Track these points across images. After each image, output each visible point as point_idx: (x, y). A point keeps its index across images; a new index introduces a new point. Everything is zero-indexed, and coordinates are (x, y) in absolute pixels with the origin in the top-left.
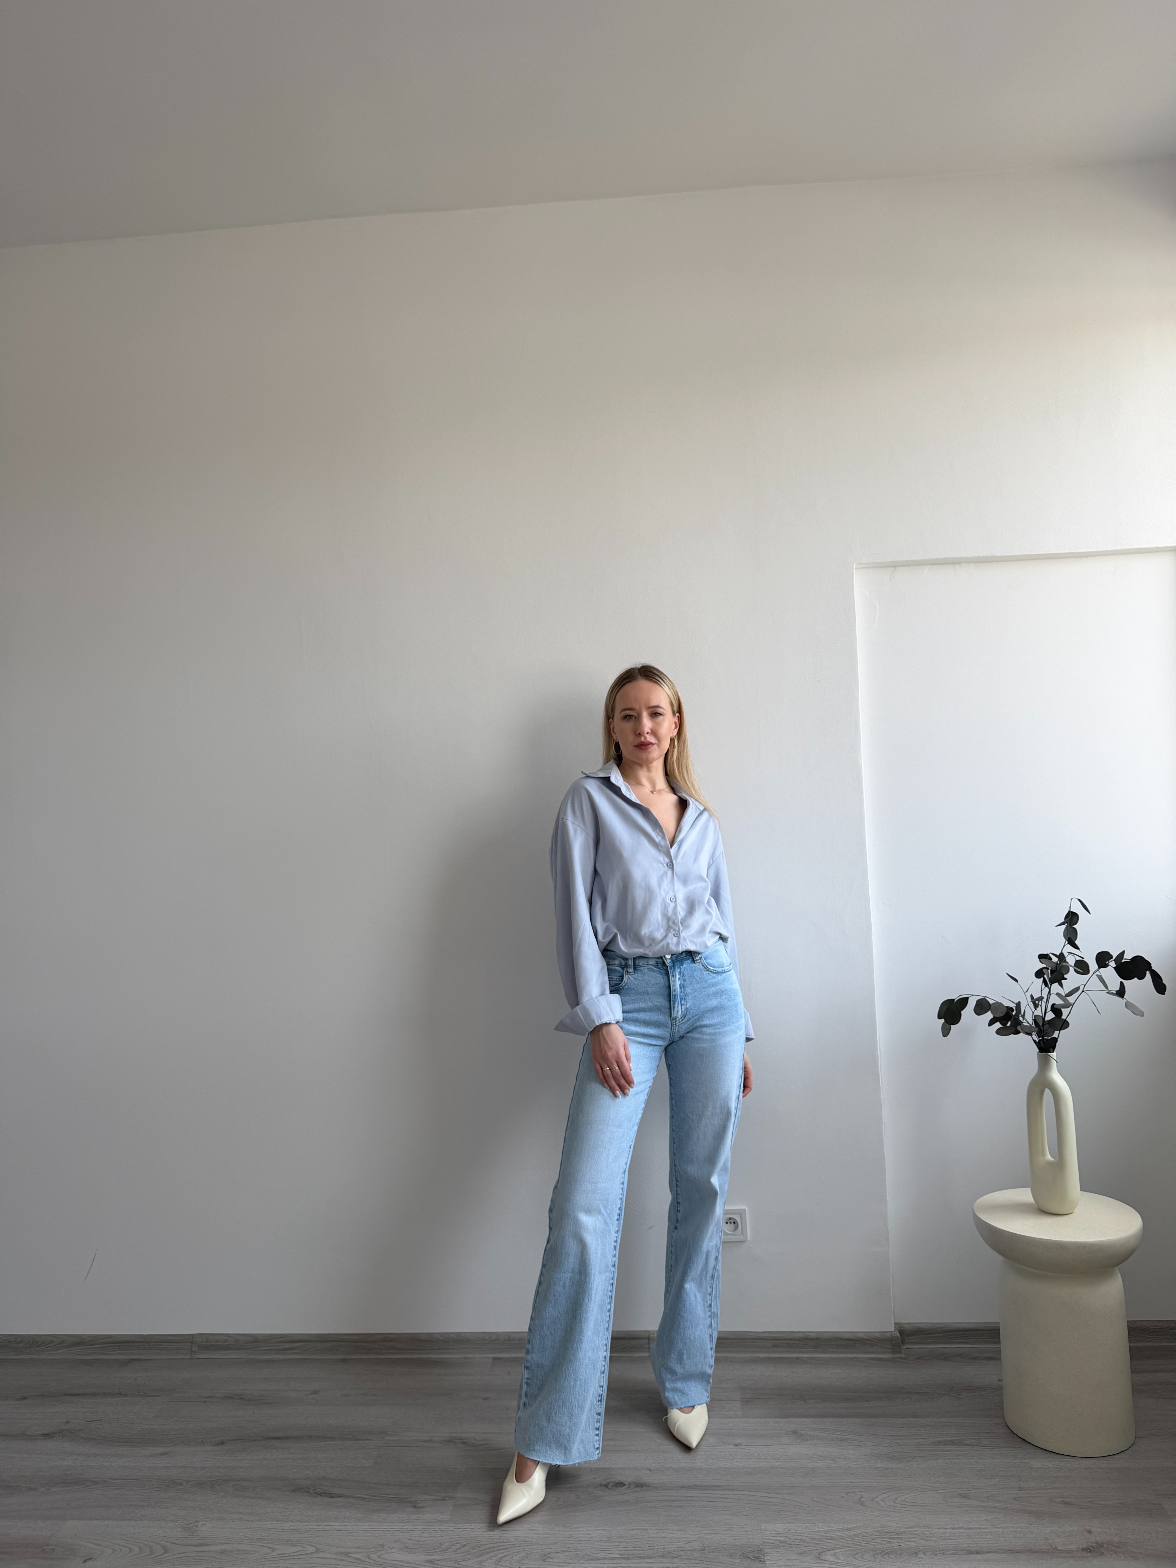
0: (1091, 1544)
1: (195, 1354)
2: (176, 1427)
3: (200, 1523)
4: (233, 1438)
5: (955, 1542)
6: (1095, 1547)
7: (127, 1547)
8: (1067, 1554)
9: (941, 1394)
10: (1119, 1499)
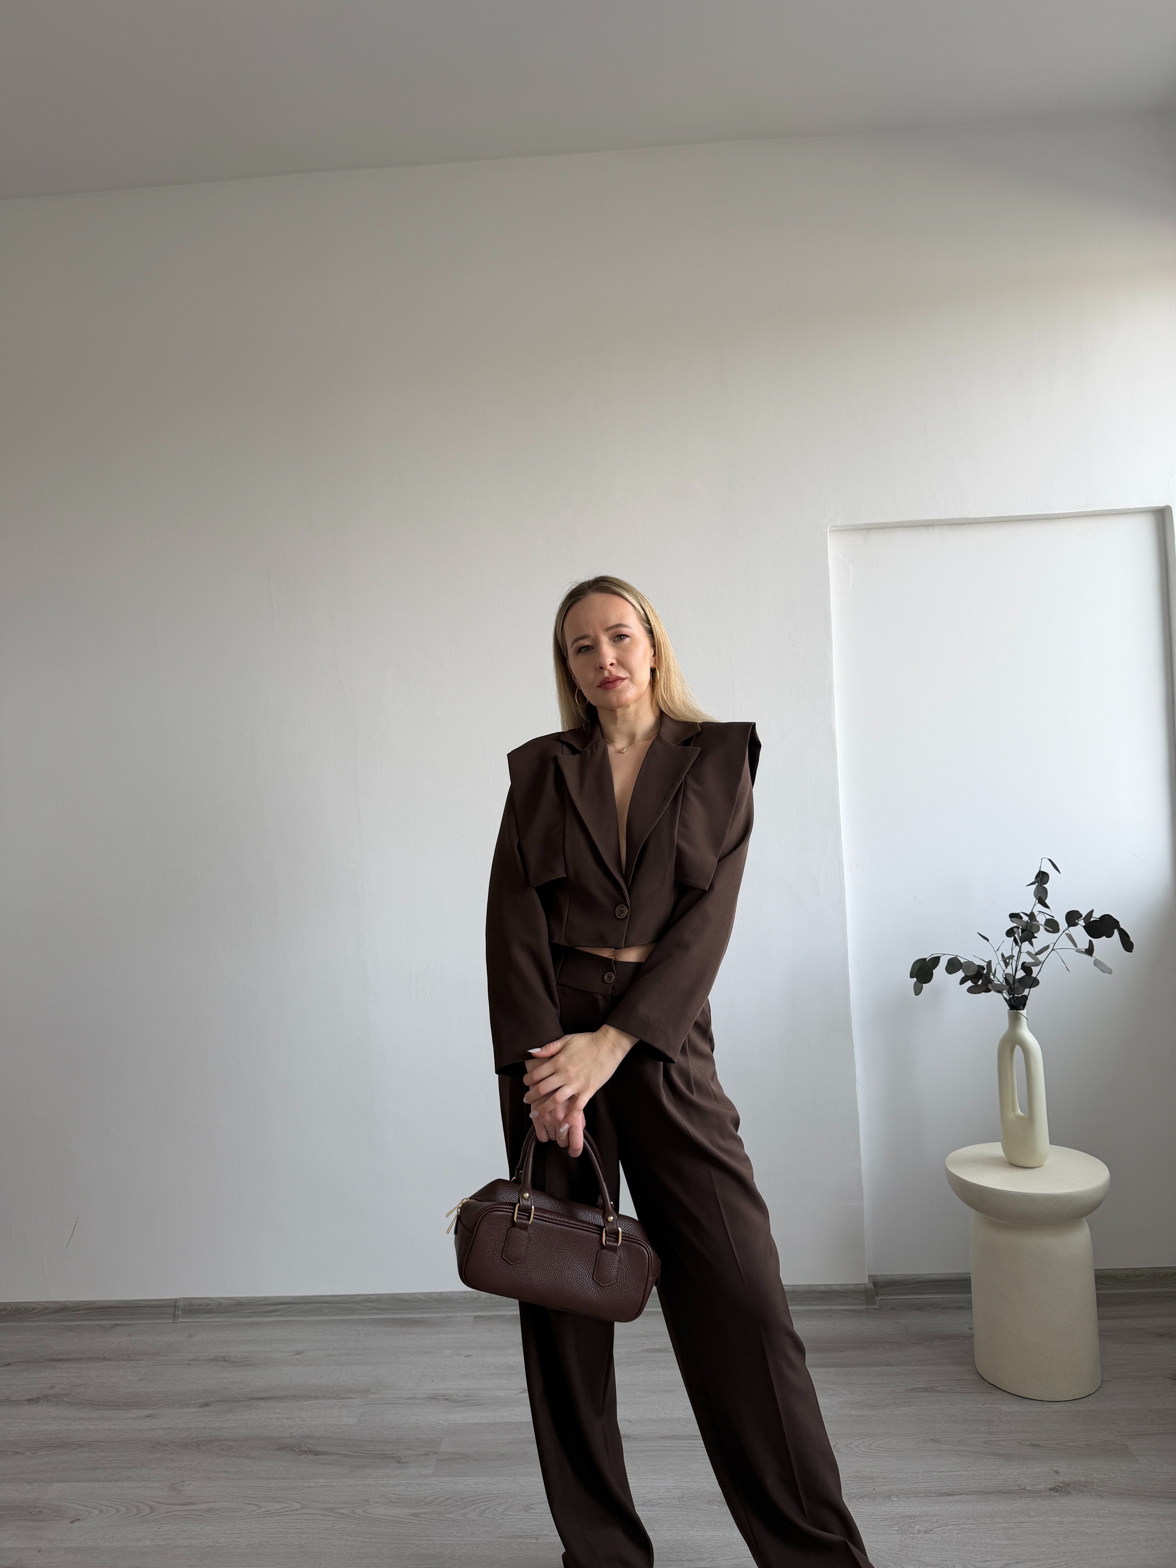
0: (1059, 1484)
1: (179, 1318)
2: (160, 1390)
3: (186, 1483)
4: (218, 1399)
5: (927, 1485)
6: (1062, 1486)
7: (114, 1508)
8: (1036, 1494)
9: (914, 1343)
10: (1086, 1441)
